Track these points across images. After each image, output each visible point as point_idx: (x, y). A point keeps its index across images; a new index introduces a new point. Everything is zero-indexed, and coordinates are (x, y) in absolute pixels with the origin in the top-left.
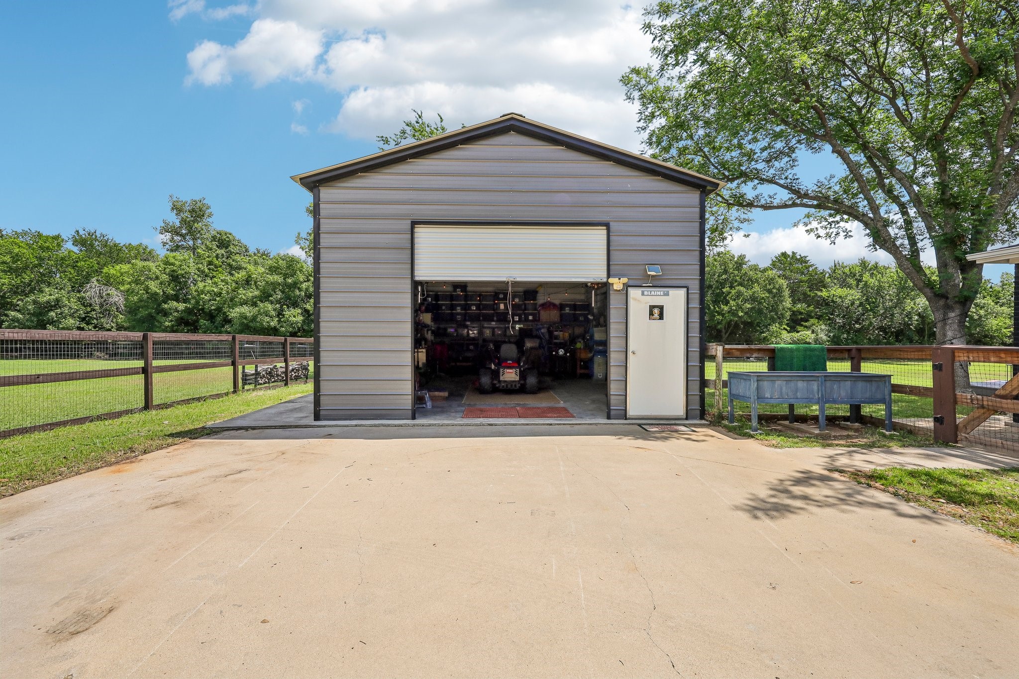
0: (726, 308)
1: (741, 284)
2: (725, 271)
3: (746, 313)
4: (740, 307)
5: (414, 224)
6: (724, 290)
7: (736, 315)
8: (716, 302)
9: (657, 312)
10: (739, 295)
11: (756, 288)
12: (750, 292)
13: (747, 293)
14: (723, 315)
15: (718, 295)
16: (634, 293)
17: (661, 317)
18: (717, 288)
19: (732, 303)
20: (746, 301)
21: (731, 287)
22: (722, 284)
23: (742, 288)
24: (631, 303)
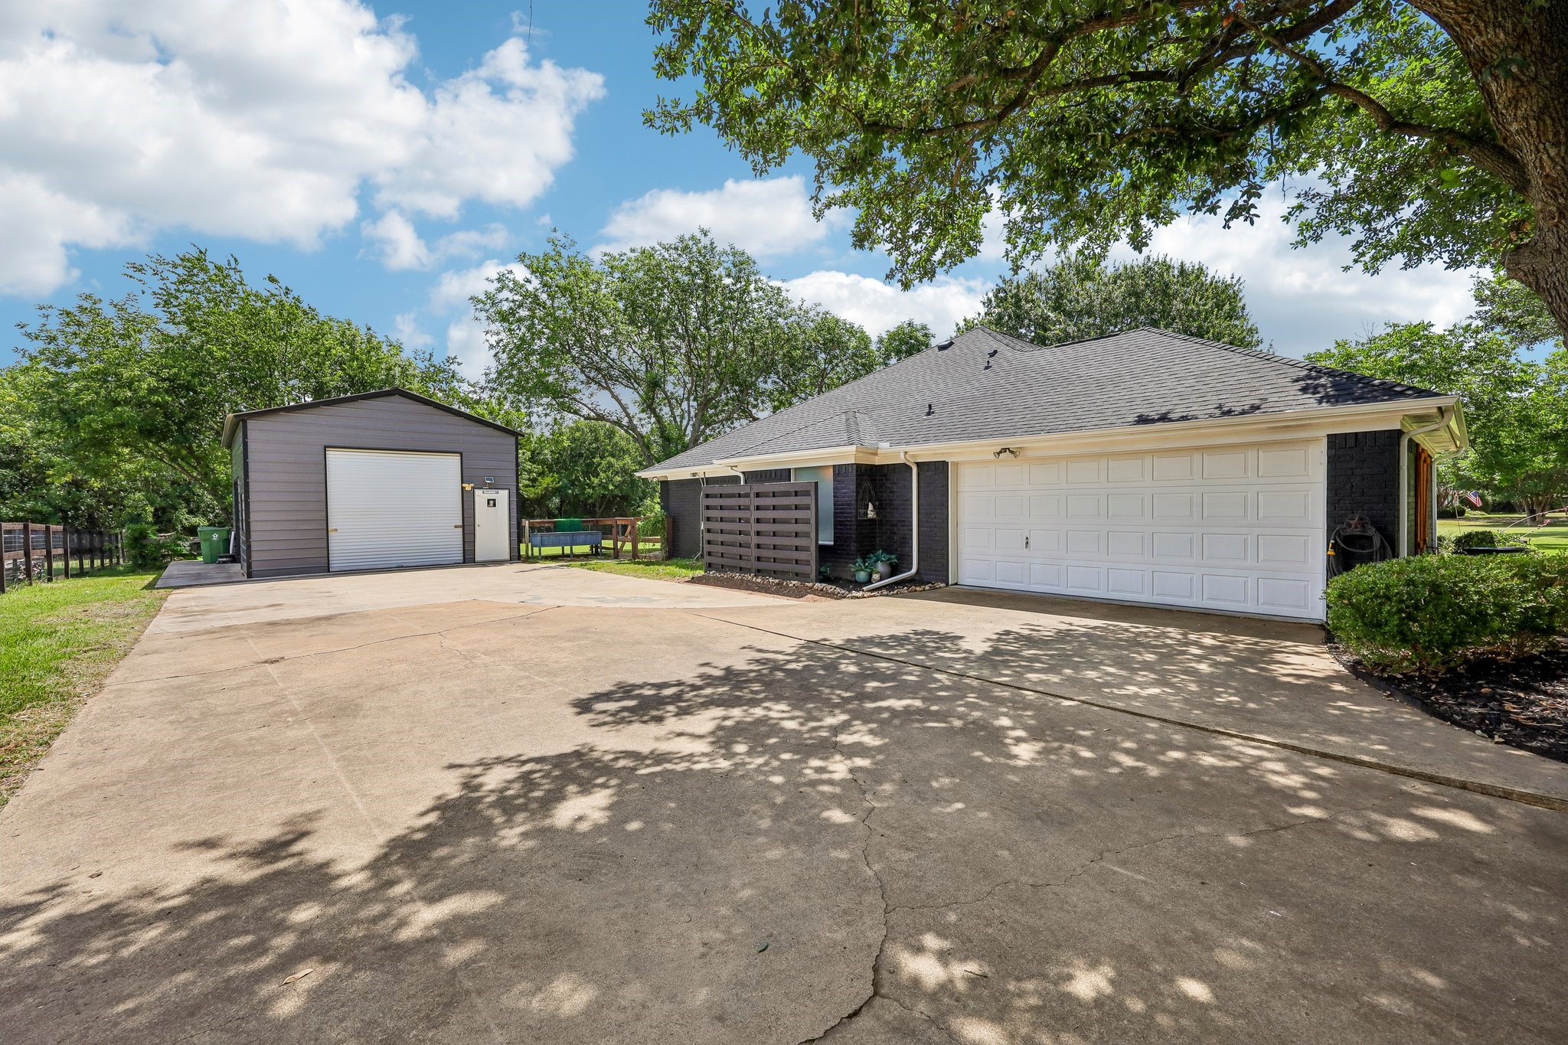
0: (596, 481)
1: (613, 456)
2: (596, 440)
3: (616, 487)
4: (610, 480)
5: (325, 447)
6: (595, 461)
7: (606, 488)
8: (586, 474)
9: (492, 503)
10: (610, 465)
11: (627, 459)
12: (621, 463)
13: (618, 464)
14: (593, 488)
15: (588, 465)
16: (478, 492)
17: (494, 505)
18: (588, 457)
19: (602, 475)
20: (617, 473)
21: (602, 457)
22: (593, 455)
23: (612, 460)
24: (477, 498)
